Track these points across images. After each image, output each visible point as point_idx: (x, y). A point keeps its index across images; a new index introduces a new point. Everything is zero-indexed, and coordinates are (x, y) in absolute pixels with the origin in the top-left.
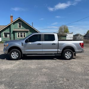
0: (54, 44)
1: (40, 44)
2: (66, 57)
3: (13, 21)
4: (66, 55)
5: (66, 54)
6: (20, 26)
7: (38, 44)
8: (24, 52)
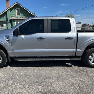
0: (69, 38)
1: (41, 39)
2: (91, 62)
3: (9, 7)
4: (91, 60)
5: (90, 57)
6: (18, 14)
7: (38, 39)
8: (13, 53)
